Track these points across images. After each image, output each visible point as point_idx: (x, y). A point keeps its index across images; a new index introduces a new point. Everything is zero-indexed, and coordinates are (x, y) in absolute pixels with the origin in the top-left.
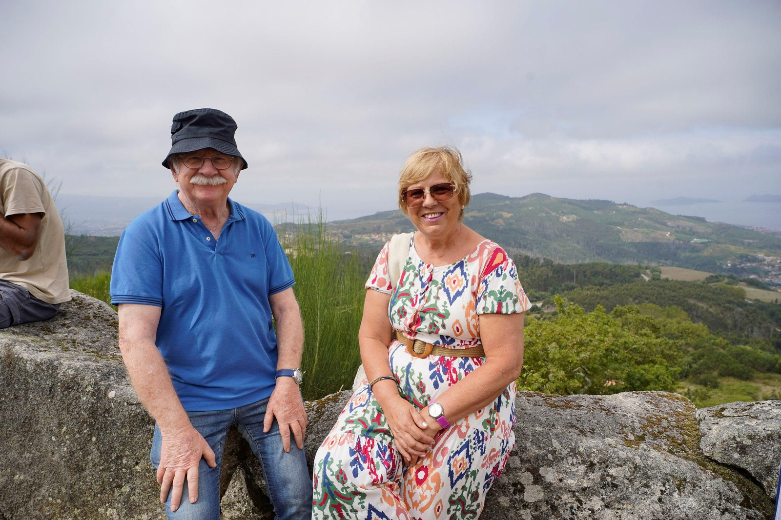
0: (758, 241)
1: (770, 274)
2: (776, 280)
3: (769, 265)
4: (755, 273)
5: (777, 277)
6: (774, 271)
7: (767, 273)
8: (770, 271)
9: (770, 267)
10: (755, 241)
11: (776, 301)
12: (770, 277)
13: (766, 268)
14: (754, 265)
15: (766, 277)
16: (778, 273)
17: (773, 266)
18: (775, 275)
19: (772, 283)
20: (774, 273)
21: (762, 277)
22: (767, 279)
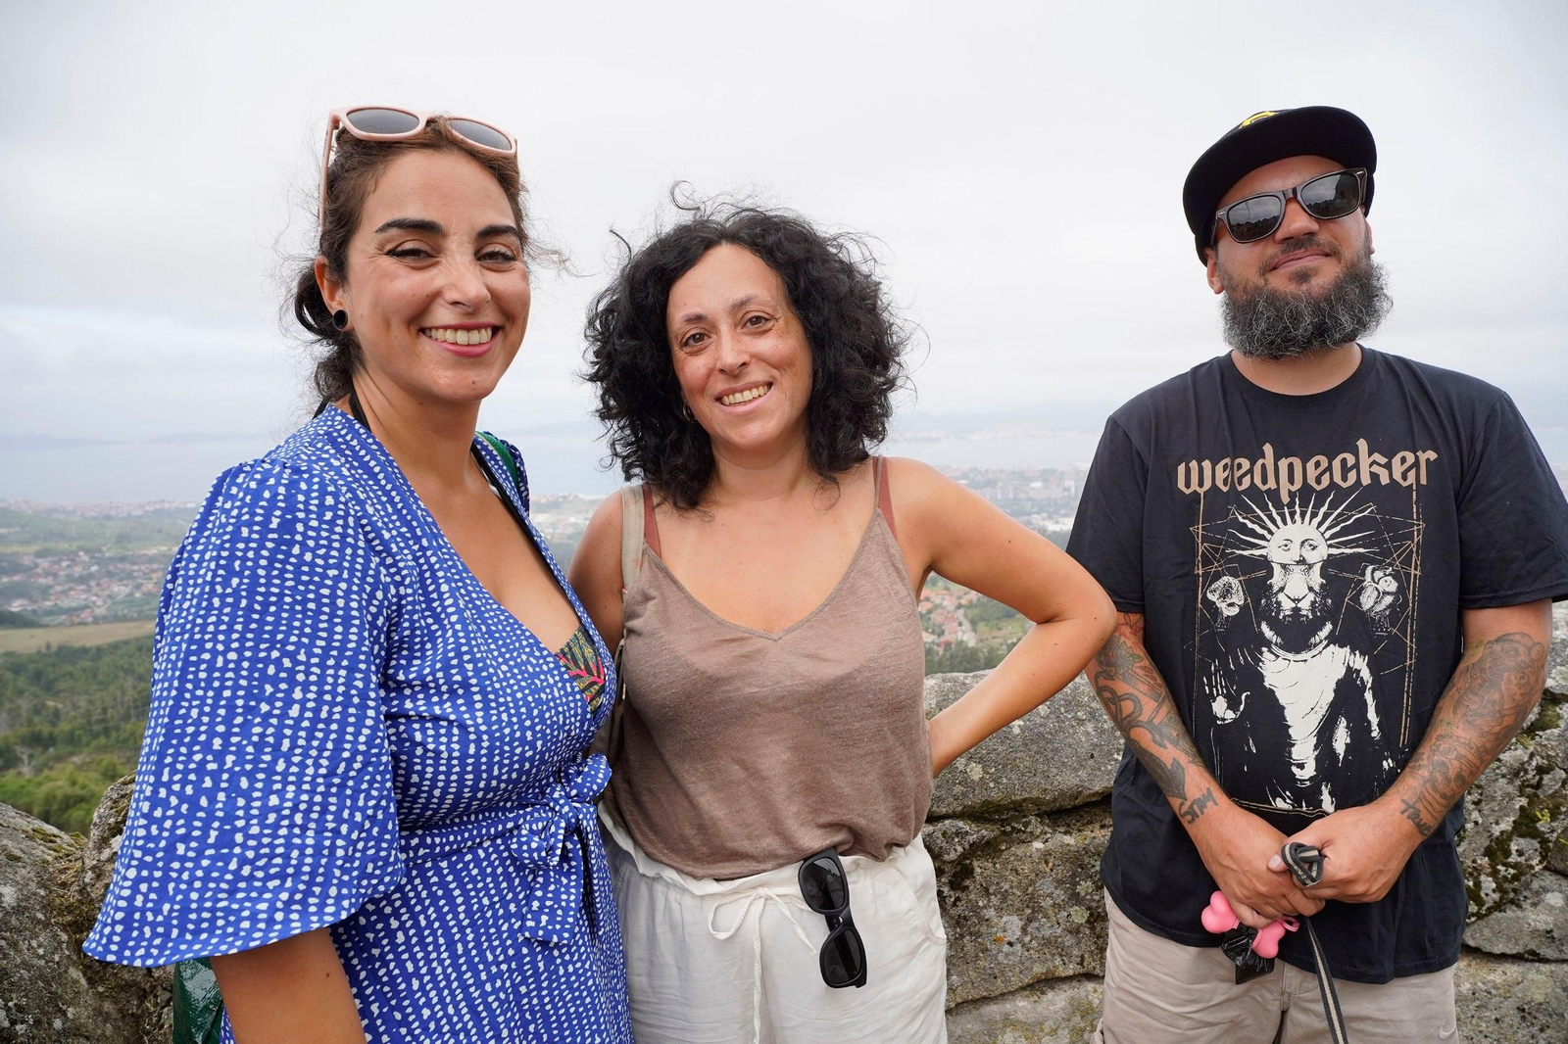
0: (18, 529)
1: (52, 592)
2: (66, 602)
3: (47, 574)
4: (20, 595)
5: (67, 596)
6: (59, 584)
7: (45, 591)
8: (51, 587)
9: (50, 578)
10: (12, 530)
11: (48, 646)
12: (52, 598)
13: (42, 581)
14: (17, 578)
15: (45, 600)
16: (67, 587)
17: (55, 576)
18: (62, 592)
19: (60, 608)
20: (59, 588)
21: (36, 602)
22: (48, 604)
